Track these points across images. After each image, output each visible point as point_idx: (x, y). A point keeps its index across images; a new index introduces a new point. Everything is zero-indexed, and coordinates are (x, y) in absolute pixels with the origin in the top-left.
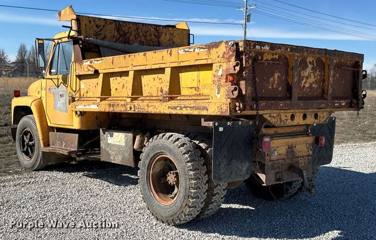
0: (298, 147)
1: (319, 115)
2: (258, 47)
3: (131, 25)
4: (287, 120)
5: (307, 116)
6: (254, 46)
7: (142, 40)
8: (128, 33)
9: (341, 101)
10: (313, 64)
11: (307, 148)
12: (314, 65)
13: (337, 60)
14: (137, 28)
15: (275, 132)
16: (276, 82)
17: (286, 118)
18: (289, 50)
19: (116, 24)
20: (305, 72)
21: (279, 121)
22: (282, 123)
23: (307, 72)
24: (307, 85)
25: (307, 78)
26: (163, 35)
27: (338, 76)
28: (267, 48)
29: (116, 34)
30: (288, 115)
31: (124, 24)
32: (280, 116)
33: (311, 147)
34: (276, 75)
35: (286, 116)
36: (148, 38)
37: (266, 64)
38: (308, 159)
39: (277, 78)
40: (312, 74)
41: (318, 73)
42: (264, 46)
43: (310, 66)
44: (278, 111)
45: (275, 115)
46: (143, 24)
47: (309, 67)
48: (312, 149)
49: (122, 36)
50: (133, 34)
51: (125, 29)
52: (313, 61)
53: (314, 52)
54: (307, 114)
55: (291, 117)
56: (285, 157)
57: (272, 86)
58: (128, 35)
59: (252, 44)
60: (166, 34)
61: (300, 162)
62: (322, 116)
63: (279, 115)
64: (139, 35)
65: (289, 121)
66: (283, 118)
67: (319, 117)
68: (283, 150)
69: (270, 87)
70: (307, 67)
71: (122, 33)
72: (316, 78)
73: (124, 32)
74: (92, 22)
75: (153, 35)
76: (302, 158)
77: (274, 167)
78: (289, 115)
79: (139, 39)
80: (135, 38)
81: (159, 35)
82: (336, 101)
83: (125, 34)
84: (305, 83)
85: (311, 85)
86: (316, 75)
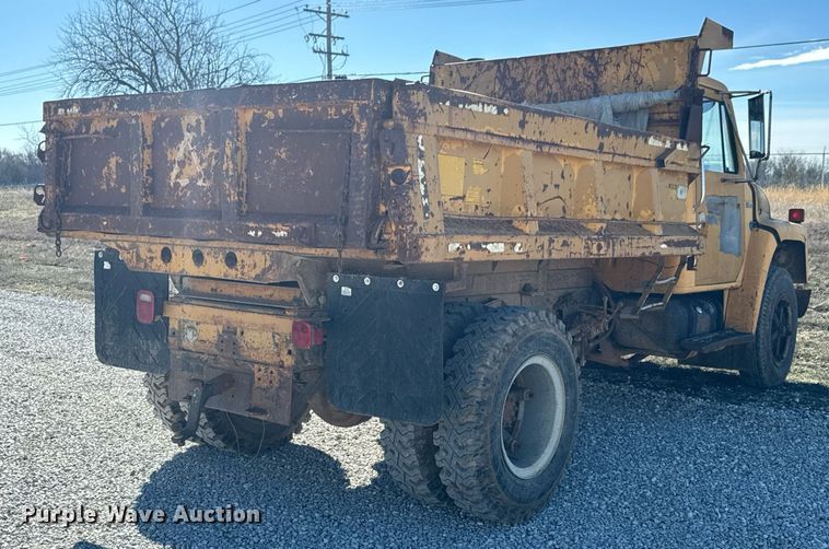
0: (248, 336)
1: (239, 259)
2: (61, 111)
3: (531, 63)
4: (152, 259)
5: (205, 256)
6: (56, 111)
7: (555, 91)
8: (522, 81)
9: (271, 226)
10: (197, 129)
11: (276, 345)
12: (199, 132)
13: (281, 111)
14: (544, 67)
15: (212, 290)
16: (114, 177)
17: (149, 255)
18: (115, 106)
19: (499, 67)
20: (174, 150)
21: (135, 260)
22: (142, 265)
23: (182, 150)
24: (184, 182)
25: (182, 164)
26: (611, 69)
27: (283, 156)
28: (75, 109)
29: (497, 89)
30: (153, 248)
31: (516, 64)
32: (137, 247)
33: (291, 347)
34: (113, 161)
35: (150, 251)
36: (568, 82)
37: (95, 140)
38: (280, 374)
39: (114, 168)
40: (194, 155)
41: (210, 150)
42: (70, 107)
43: (188, 136)
44: (134, 238)
45: (126, 245)
46: (559, 55)
47: (186, 139)
48: (294, 352)
49: (509, 89)
50: (534, 80)
51: (516, 74)
52: (198, 121)
53: (175, 100)
54: (205, 252)
55: (162, 252)
56: (215, 351)
57: (108, 185)
58: (522, 86)
59: (53, 107)
60: (618, 65)
61: (257, 375)
62: (249, 261)
63: (134, 245)
64: (547, 81)
65: (158, 262)
66: (144, 253)
67: (239, 264)
68: (210, 333)
69: (104, 187)
70: (181, 137)
71: (509, 84)
72: (205, 164)
73: (514, 80)
74: (454, 74)
75: (581, 74)
76: (263, 368)
77: (188, 365)
78: (157, 249)
79: (547, 89)
80: (538, 89)
81: (597, 70)
82: (252, 224)
83: (516, 84)
84: (178, 177)
85: (193, 180)
86: (205, 156)
